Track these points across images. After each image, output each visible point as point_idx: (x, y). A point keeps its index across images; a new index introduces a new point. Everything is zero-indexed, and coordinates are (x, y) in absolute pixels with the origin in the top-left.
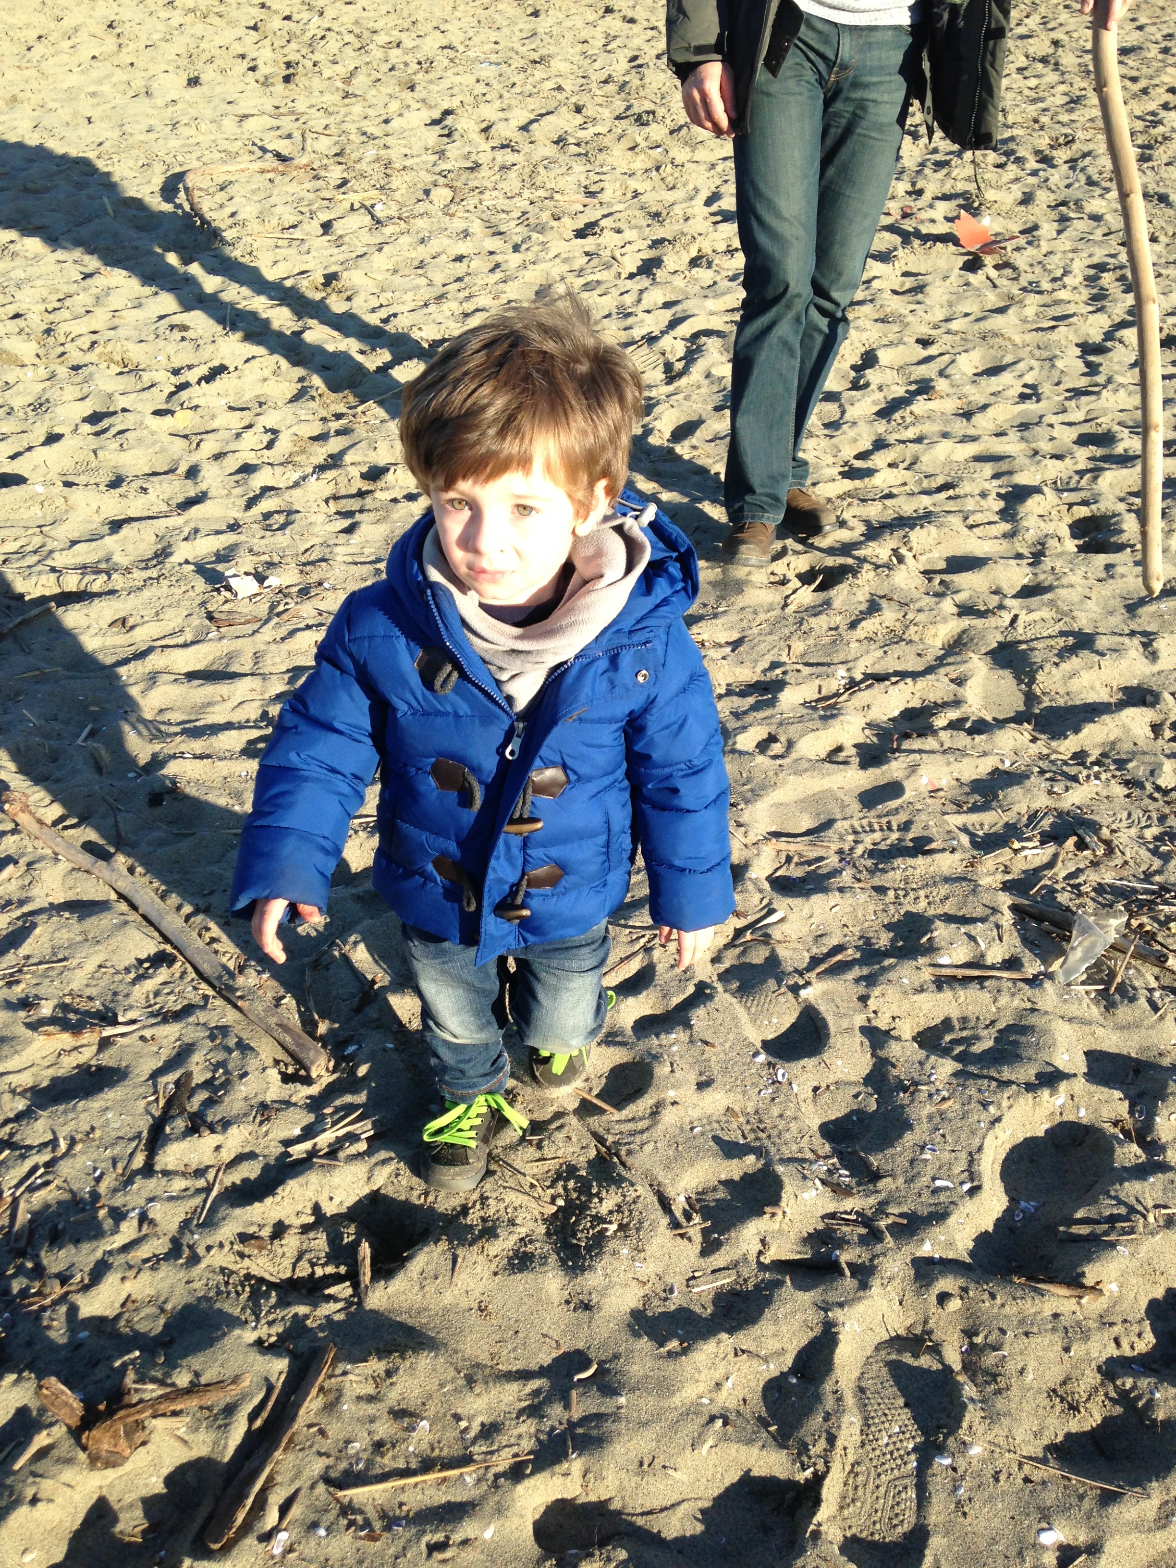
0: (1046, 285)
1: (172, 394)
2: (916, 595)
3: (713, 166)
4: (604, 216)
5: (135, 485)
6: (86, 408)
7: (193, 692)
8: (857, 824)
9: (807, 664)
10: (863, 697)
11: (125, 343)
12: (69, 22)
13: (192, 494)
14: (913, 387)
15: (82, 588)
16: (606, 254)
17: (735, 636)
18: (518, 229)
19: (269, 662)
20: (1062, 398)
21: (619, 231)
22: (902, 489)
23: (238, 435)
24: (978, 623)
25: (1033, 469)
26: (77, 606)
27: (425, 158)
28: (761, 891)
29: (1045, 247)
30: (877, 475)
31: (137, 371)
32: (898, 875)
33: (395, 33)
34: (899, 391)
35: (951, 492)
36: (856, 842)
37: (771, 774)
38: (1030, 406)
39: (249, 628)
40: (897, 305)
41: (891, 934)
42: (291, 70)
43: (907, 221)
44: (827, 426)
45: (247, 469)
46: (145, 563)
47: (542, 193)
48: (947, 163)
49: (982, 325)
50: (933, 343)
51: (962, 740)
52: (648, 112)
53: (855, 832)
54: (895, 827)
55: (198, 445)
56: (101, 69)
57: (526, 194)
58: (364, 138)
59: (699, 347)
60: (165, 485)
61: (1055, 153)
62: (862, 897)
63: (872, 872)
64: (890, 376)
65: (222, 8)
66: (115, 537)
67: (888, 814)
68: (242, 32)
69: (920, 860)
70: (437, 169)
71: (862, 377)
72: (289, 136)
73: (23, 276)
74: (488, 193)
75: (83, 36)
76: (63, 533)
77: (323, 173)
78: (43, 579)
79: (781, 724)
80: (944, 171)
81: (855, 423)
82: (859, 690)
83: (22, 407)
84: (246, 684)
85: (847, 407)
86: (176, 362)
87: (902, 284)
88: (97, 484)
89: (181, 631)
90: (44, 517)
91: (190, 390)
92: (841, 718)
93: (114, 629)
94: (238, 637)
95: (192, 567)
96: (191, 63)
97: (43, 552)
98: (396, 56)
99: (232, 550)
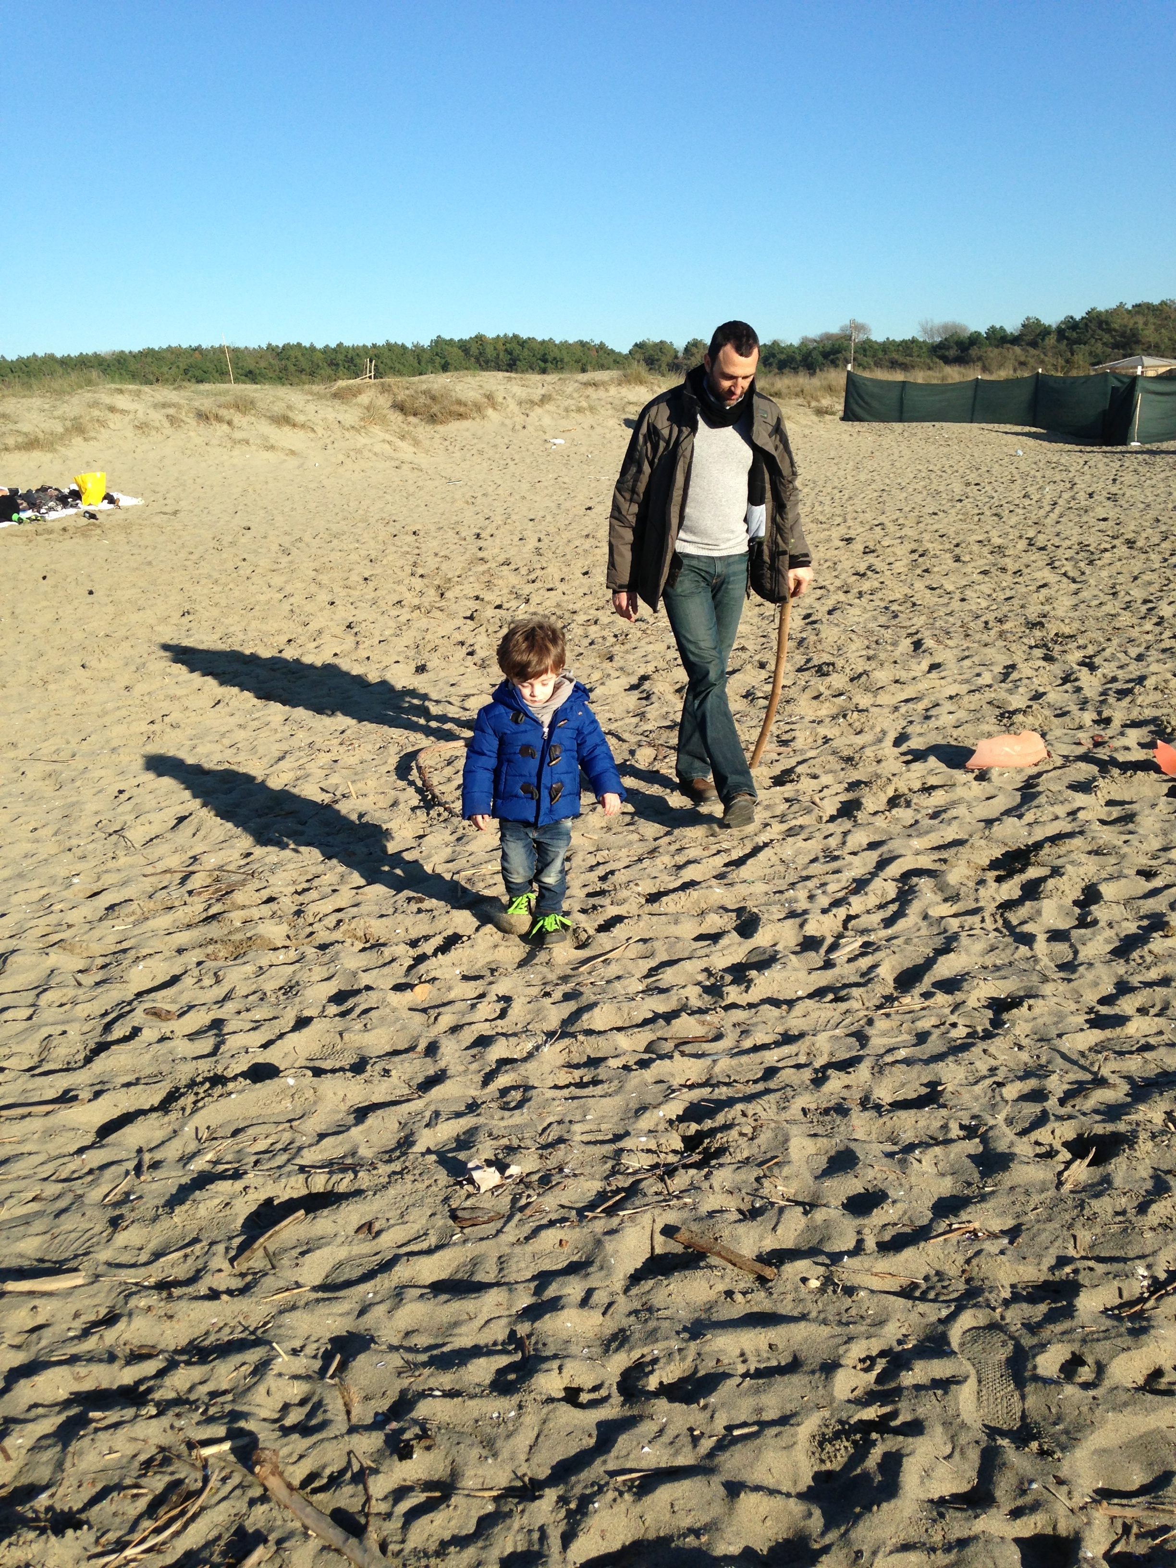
1: (411, 968)
3: (896, 709)
4: (799, 763)
5: (378, 1067)
6: (331, 988)
7: (439, 1309)
9: (1100, 1260)
10: (1172, 1303)
11: (367, 919)
12: (314, 626)
13: (431, 1072)
14: (1145, 923)
15: (329, 1188)
16: (805, 799)
17: (1010, 1223)
19: (514, 1268)
21: (815, 777)
22: (1159, 1038)
23: (473, 1006)
26: (326, 1212)
27: (627, 721)
30: (1129, 1024)
31: (378, 945)
33: (593, 612)
34: (1131, 927)
37: (1085, 1409)
39: (492, 1228)
40: (1108, 836)
43: (1099, 750)
44: (1062, 967)
45: (483, 1042)
46: (388, 1155)
48: (1129, 692)
50: (1155, 875)
52: (828, 664)
55: (436, 1019)
59: (911, 887)
60: (406, 1064)
64: (1118, 912)
65: (443, 604)
66: (360, 1128)
68: (460, 622)
70: (640, 730)
71: (1089, 913)
73: (276, 860)
75: (326, 638)
76: (313, 1125)
78: (292, 1182)
79: (1084, 1341)
80: (1128, 699)
81: (1091, 965)
82: (1167, 1294)
83: (274, 991)
84: (493, 1297)
85: (1079, 947)
86: (414, 934)
87: (1110, 814)
88: (342, 1069)
89: (425, 1234)
90: (294, 1110)
91: (427, 962)
92: (1152, 1331)
93: (361, 1236)
94: (482, 1239)
95: (434, 1157)
96: (418, 653)
97: (293, 1150)
98: (594, 631)
99: (472, 1135)
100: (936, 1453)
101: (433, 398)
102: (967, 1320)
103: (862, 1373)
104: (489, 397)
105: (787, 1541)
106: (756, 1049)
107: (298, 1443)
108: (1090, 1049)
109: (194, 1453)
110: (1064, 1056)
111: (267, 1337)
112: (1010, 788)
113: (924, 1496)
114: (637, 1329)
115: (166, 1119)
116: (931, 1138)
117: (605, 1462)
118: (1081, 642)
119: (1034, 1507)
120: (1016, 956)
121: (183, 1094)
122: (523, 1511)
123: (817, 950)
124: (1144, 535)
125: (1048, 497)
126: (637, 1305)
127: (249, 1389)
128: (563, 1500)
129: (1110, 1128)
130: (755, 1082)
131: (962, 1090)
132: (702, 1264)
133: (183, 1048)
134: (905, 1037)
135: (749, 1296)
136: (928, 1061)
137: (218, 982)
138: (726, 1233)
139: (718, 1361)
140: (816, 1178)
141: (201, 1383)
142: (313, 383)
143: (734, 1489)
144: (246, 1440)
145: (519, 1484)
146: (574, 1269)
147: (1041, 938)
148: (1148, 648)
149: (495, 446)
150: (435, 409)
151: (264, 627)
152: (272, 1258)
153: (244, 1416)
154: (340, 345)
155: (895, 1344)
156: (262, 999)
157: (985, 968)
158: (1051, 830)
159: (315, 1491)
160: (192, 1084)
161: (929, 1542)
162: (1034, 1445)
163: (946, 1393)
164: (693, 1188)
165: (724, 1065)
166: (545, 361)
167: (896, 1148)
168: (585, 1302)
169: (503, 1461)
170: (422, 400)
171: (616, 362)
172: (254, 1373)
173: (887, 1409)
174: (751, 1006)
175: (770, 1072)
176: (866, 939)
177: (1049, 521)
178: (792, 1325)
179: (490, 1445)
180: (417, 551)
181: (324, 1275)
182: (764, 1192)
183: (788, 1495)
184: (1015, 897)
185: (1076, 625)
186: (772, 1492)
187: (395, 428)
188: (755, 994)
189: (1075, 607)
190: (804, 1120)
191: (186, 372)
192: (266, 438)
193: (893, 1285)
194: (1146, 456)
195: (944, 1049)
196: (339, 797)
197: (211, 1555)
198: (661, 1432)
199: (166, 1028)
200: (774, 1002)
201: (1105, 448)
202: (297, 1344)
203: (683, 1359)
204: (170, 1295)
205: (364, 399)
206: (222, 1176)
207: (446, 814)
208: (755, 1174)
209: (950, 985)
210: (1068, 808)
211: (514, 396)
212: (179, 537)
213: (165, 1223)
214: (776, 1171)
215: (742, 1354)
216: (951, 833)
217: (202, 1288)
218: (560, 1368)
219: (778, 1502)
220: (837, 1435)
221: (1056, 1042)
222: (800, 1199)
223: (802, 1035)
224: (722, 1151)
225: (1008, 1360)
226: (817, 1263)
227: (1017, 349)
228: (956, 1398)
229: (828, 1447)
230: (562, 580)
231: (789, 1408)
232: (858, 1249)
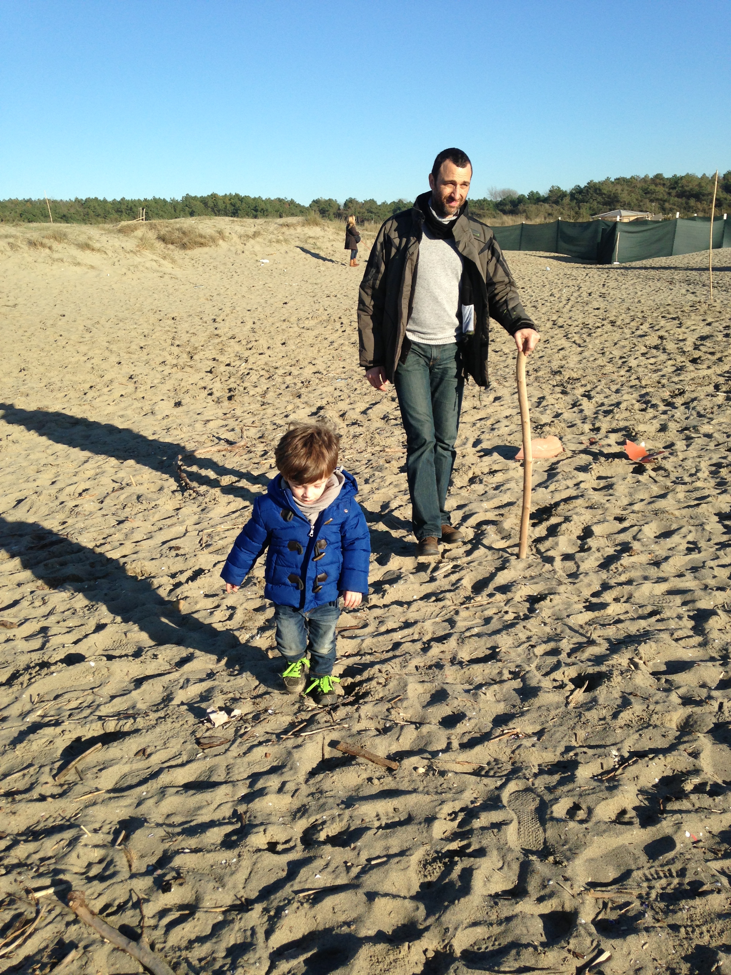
0: (687, 479)
1: (171, 591)
2: (652, 691)
3: (474, 424)
5: (150, 653)
7: (189, 799)
8: (647, 872)
9: (590, 747)
10: (632, 770)
11: (143, 561)
12: (107, 377)
13: (184, 655)
14: (619, 548)
15: (118, 729)
17: (538, 728)
18: (367, 471)
19: (237, 772)
20: (714, 549)
22: (626, 616)
23: (211, 613)
24: (697, 710)
25: (707, 598)
26: (115, 744)
28: (590, 934)
29: (681, 456)
30: (608, 608)
31: (150, 578)
32: (684, 914)
33: (288, 367)
34: (610, 551)
35: (658, 617)
36: (650, 888)
37: (581, 835)
38: (695, 556)
39: (222, 748)
40: (598, 497)
41: (689, 965)
42: (232, 393)
43: (593, 446)
44: (570, 576)
46: (156, 707)
47: (378, 448)
48: (611, 411)
49: (653, 505)
50: (625, 519)
51: (706, 801)
53: (648, 880)
54: (674, 874)
56: (126, 401)
57: (369, 450)
58: (275, 427)
59: (482, 531)
60: (168, 651)
61: (674, 400)
62: (663, 935)
63: (666, 912)
64: (603, 542)
65: (192, 363)
66: (138, 691)
67: (668, 863)
68: (203, 374)
69: (697, 901)
71: (586, 543)
72: (233, 430)
73: (82, 526)
74: (347, 451)
75: (115, 385)
76: (107, 691)
77: (253, 449)
78: (94, 726)
79: (581, 795)
80: (610, 416)
81: (587, 574)
82: (629, 765)
83: (82, 608)
84: (222, 790)
85: (580, 563)
86: (173, 570)
87: (599, 484)
88: (126, 655)
89: (180, 754)
90: (94, 682)
91: (182, 587)
92: (620, 788)
93: (138, 758)
94: (216, 755)
95: (186, 707)
96: (176, 394)
97: (93, 706)
98: (289, 380)
99: (210, 692)
100: (493, 867)
101: (184, 233)
102: (513, 786)
103: (449, 822)
104: (220, 233)
105: (404, 925)
106: (388, 632)
107: (98, 886)
108: (586, 623)
109: (30, 896)
110: (571, 628)
111: (77, 822)
112: (541, 470)
113: (486, 893)
114: (313, 804)
115: (11, 690)
116: (492, 680)
117: (292, 885)
118: (583, 382)
119: (551, 895)
120: (543, 570)
121: (21, 675)
122: (241, 919)
123: (425, 571)
124: (621, 318)
125: (565, 295)
126: (313, 790)
127: (66, 855)
128: (266, 910)
129: (597, 669)
130: (387, 651)
131: (510, 650)
132: (353, 763)
133: (22, 645)
134: (478, 621)
135: (382, 780)
136: (490, 635)
137: (44, 603)
138: (368, 743)
139: (363, 820)
140: (424, 707)
141: (34, 853)
142: (105, 223)
143: (371, 896)
144: (63, 886)
145: (238, 902)
146: (274, 770)
147: (558, 559)
148: (622, 385)
149: (225, 264)
150: (185, 240)
151: (74, 379)
152: (81, 774)
153: (63, 871)
154: (123, 199)
155: (469, 803)
156: (73, 614)
157: (525, 578)
158: (565, 495)
159: (109, 915)
160: (28, 668)
161: (489, 920)
162: (551, 858)
163: (499, 831)
164: (347, 717)
165: (368, 642)
166: (256, 211)
167: (471, 687)
168: (280, 790)
169: (228, 889)
170: (177, 234)
171: (301, 212)
172: (69, 845)
173: (465, 842)
174: (385, 606)
175: (397, 645)
176: (455, 563)
177: (565, 310)
178: (408, 796)
179: (220, 881)
180: (175, 330)
181: (114, 783)
182: (392, 717)
183: (405, 898)
184: (543, 535)
185: (581, 372)
186: (395, 897)
187: (159, 252)
188: (387, 599)
189: (580, 362)
190: (417, 673)
191: (21, 215)
192: (75, 258)
193: (469, 768)
194: (622, 271)
195: (501, 627)
196: (124, 485)
197: (42, 958)
198: (327, 865)
199: (10, 633)
200: (400, 603)
201: (598, 266)
202: (97, 826)
203: (341, 821)
204: (14, 800)
205: (139, 233)
206: (48, 725)
207: (194, 494)
208: (387, 707)
209: (504, 589)
210: (575, 481)
211: (236, 233)
212: (18, 321)
213: (10, 756)
214: (399, 704)
215: (378, 815)
216: (506, 498)
217: (35, 794)
218: (265, 831)
219: (398, 902)
220: (434, 860)
221: (566, 620)
222: (414, 720)
223: (416, 622)
224: (366, 694)
225: (536, 809)
226: (423, 758)
227: (547, 206)
228: (505, 833)
229: (429, 868)
230: (269, 348)
231: (405, 846)
232: (448, 748)
